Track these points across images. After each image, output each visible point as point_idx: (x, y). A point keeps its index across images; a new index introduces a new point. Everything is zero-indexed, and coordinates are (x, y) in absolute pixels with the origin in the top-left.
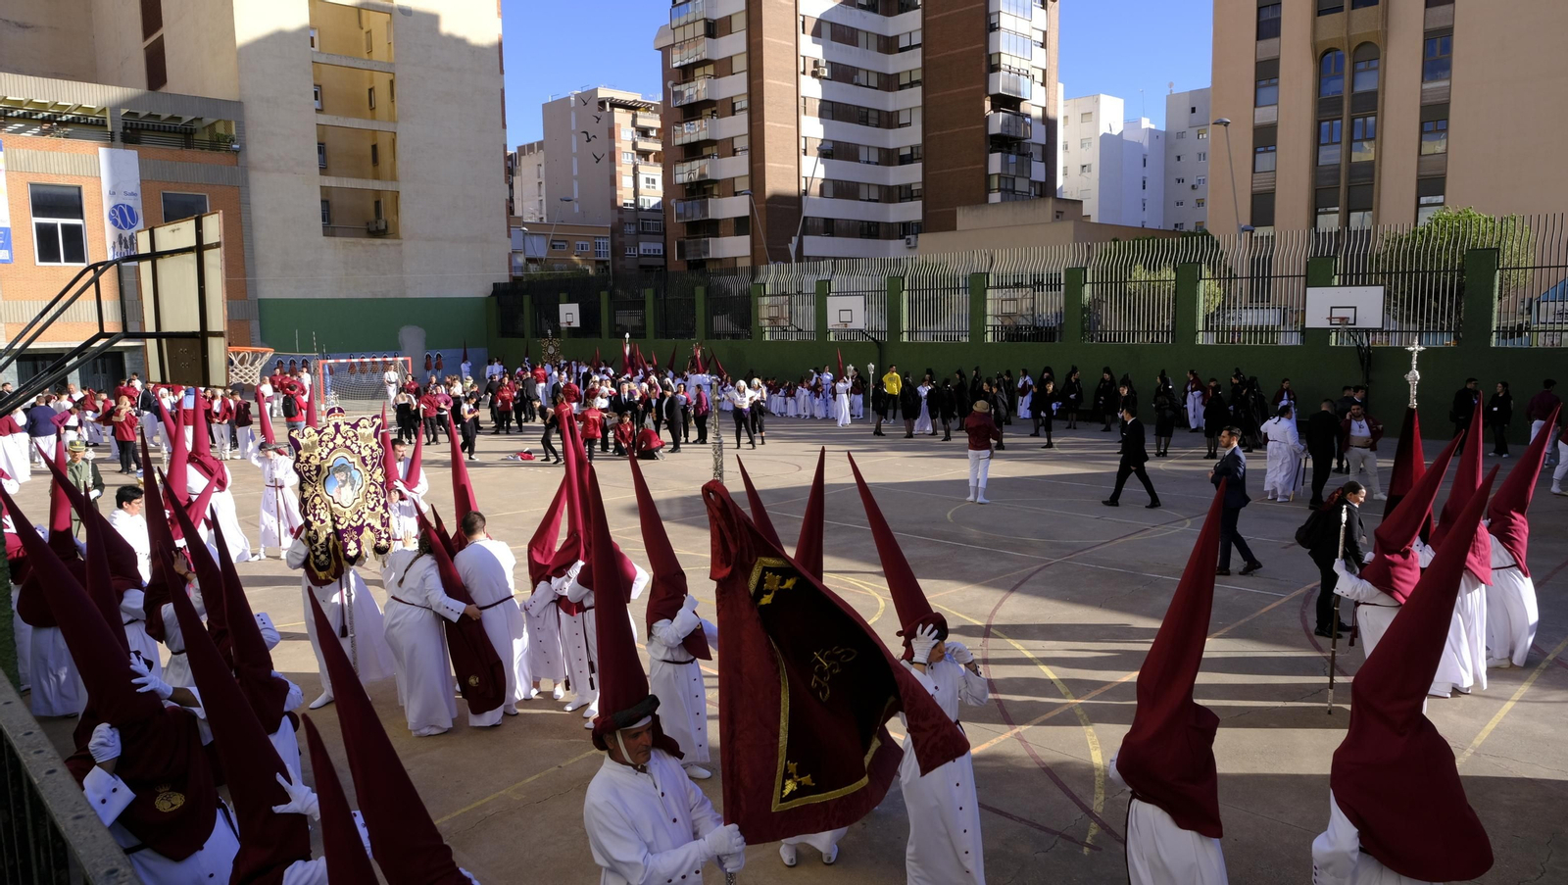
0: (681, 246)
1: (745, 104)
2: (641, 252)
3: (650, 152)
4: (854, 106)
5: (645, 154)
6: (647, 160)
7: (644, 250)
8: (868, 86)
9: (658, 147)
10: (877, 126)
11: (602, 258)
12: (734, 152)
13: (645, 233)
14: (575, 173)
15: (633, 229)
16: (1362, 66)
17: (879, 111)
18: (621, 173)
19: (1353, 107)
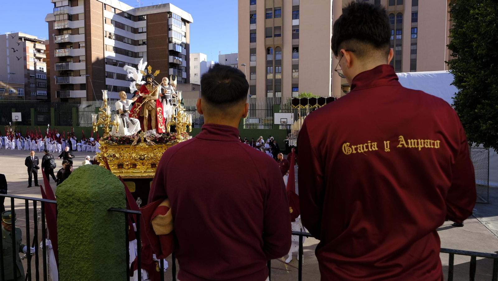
0: (58, 93)
1: (84, 45)
2: (38, 94)
3: (41, 58)
4: (123, 49)
5: (39, 59)
6: (40, 61)
7: (39, 94)
8: (128, 43)
9: (45, 56)
10: (132, 57)
11: (21, 96)
12: (80, 61)
13: (39, 87)
14: (8, 63)
15: (34, 85)
16: (277, 53)
17: (132, 52)
18: (29, 65)
19: (276, 64)
